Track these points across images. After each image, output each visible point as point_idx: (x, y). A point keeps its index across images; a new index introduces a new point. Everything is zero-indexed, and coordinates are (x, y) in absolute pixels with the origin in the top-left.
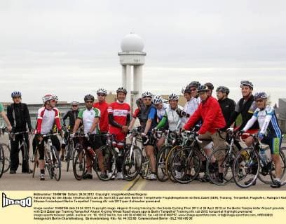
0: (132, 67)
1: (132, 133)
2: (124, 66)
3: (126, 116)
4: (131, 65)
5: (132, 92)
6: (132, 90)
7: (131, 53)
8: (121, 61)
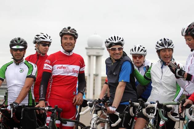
0: (95, 57)
1: (91, 106)
2: (89, 56)
3: (76, 75)
4: (94, 56)
5: (94, 75)
6: (94, 73)
7: (94, 47)
8: (87, 53)
